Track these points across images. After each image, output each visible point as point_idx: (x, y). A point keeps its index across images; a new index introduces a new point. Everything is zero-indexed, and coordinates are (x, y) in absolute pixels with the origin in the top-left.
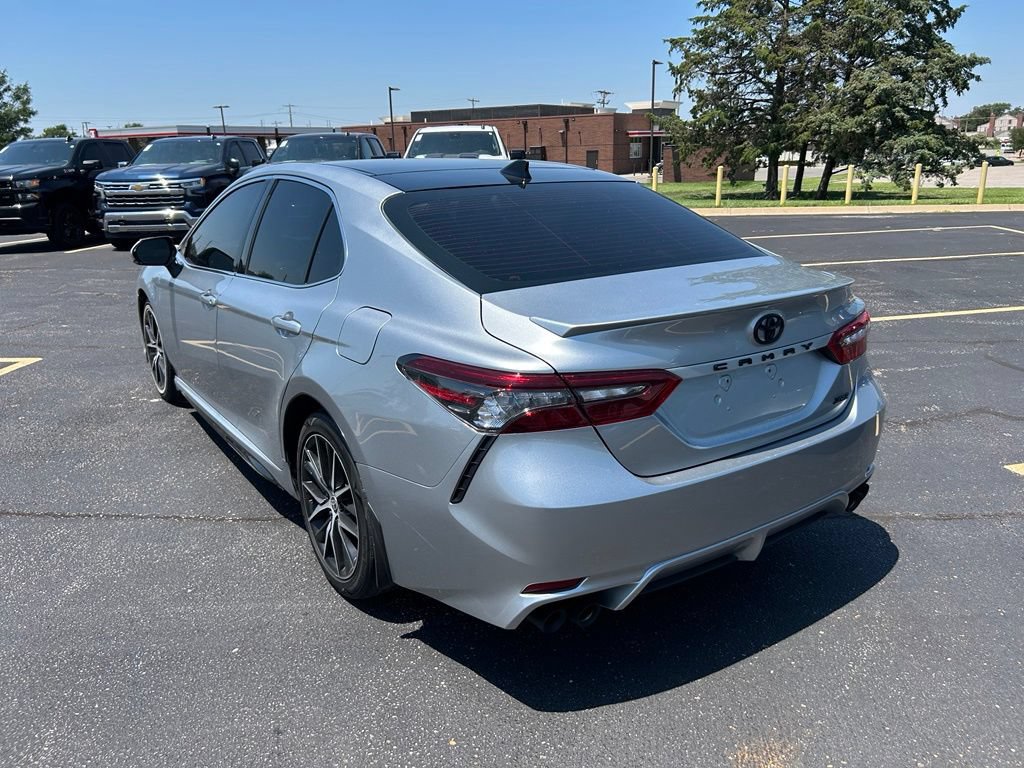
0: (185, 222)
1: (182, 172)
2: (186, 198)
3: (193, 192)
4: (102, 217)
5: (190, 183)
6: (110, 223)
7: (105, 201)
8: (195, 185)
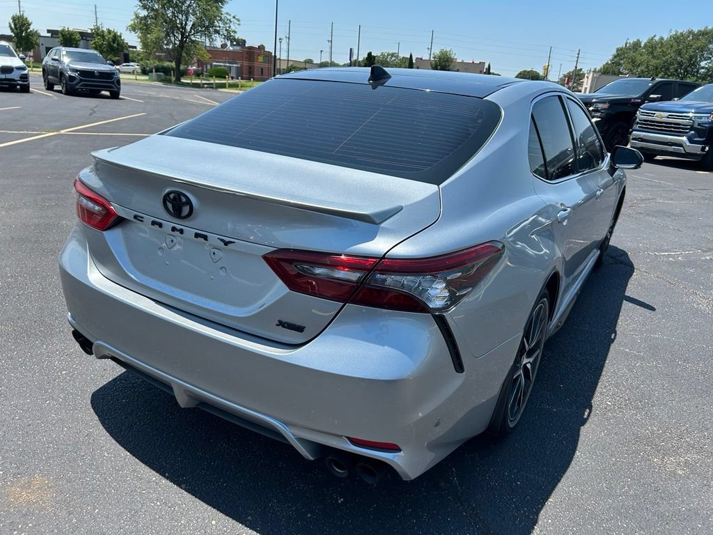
0: (682, 147)
1: (699, 108)
2: (692, 128)
3: (699, 124)
4: (631, 133)
5: (701, 118)
6: (633, 139)
7: (638, 123)
8: (703, 120)
